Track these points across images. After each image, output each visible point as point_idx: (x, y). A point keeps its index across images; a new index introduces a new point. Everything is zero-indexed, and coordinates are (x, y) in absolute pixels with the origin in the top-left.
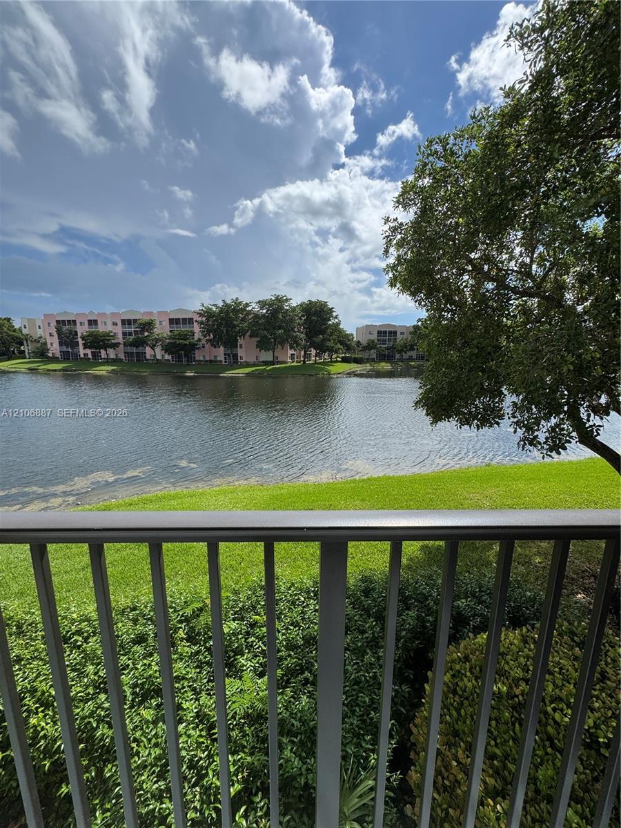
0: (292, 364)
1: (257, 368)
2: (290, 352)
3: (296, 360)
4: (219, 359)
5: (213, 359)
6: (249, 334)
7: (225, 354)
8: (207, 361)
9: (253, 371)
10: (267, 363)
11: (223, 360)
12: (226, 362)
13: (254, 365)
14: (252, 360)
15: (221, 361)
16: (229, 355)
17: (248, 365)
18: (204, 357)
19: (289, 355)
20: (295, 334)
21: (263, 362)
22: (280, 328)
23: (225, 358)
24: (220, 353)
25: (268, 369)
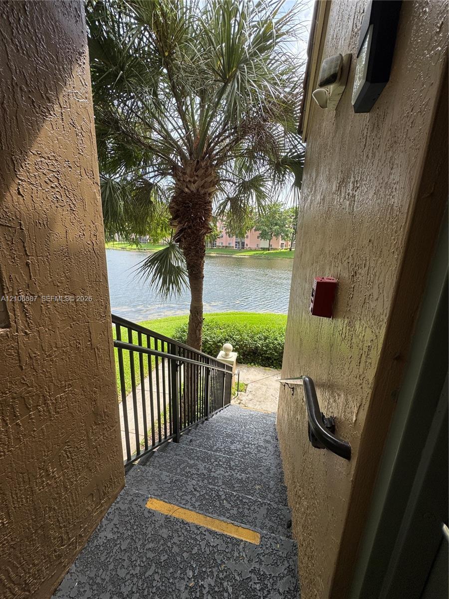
0: (282, 251)
1: (257, 252)
2: (281, 242)
3: (284, 247)
4: (231, 245)
5: (228, 245)
6: (254, 228)
7: (236, 242)
8: (223, 246)
9: (254, 254)
10: (264, 249)
11: (235, 246)
12: (236, 247)
13: (255, 250)
14: (254, 247)
15: (233, 247)
16: (238, 243)
17: (251, 250)
18: (222, 243)
19: (280, 244)
20: (287, 229)
21: (261, 248)
22: (276, 224)
23: (236, 245)
24: (232, 242)
25: (265, 253)
